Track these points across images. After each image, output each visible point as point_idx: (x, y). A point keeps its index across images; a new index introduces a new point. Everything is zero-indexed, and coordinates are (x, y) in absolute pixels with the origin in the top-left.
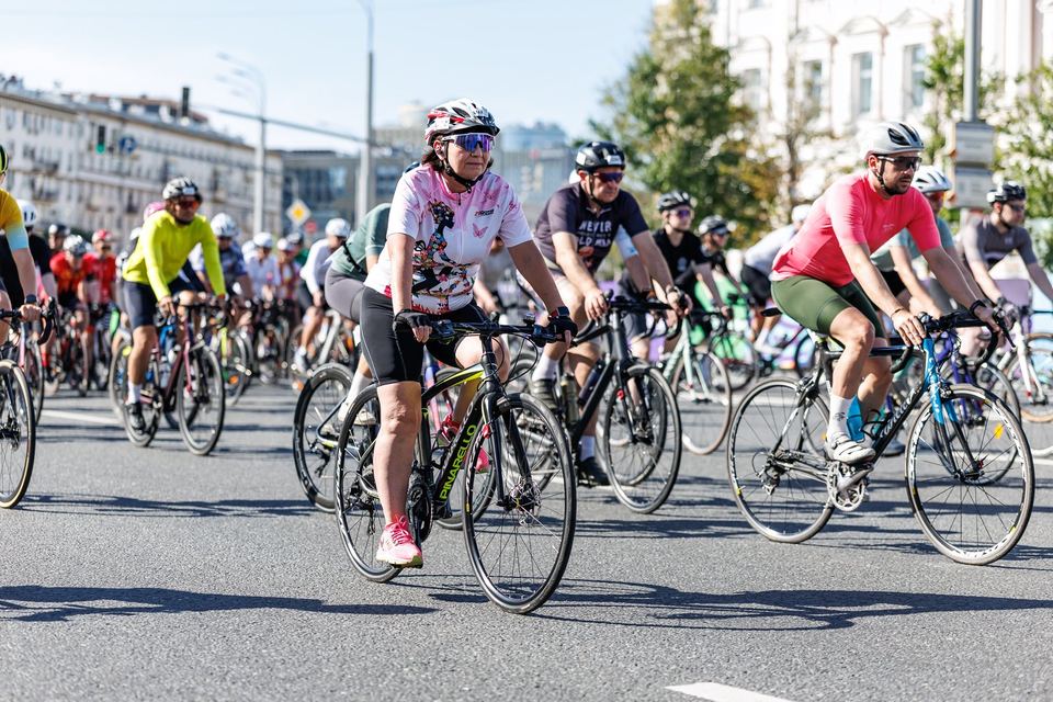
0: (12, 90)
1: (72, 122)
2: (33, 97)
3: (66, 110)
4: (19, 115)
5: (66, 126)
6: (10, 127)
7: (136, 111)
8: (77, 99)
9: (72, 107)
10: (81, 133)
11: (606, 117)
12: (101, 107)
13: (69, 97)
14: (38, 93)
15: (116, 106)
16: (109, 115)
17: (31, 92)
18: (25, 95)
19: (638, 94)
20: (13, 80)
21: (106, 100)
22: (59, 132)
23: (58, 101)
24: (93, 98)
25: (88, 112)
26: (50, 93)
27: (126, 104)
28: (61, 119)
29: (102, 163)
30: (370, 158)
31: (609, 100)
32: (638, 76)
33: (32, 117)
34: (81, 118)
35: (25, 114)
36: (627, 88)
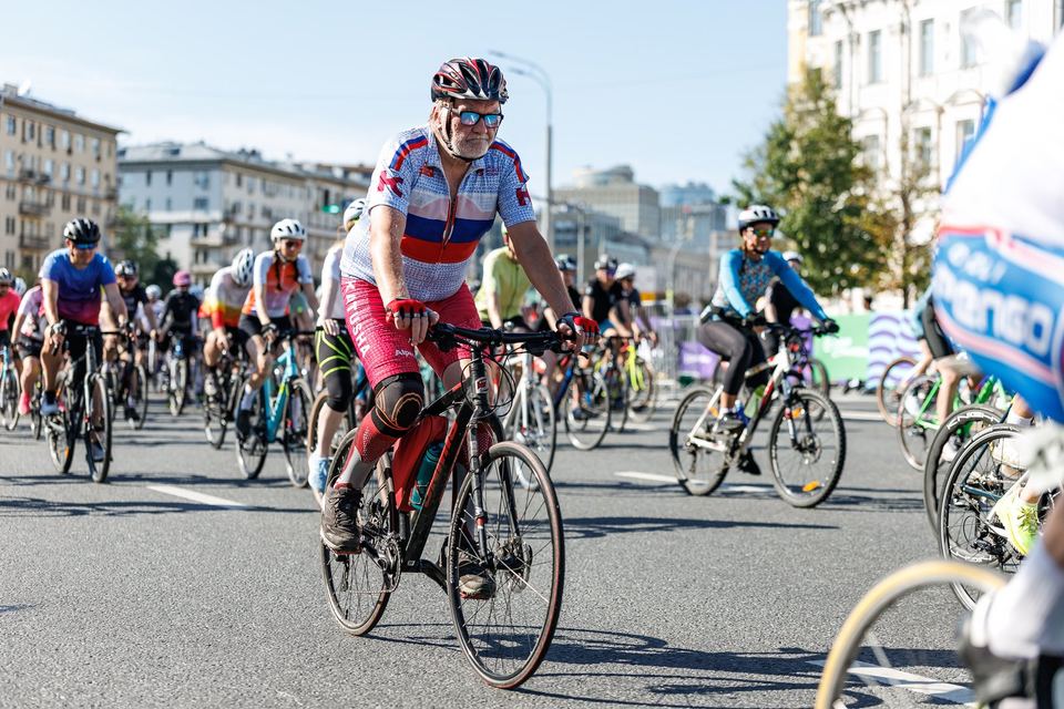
0: (253, 161)
1: (303, 187)
2: (270, 167)
3: (297, 177)
4: (258, 182)
5: (297, 190)
6: (251, 191)
7: (355, 177)
8: (307, 168)
9: (301, 174)
10: (309, 196)
11: (747, 177)
12: (326, 174)
13: (299, 166)
14: (274, 164)
15: (338, 173)
16: (333, 181)
17: (267, 163)
18: (262, 165)
19: (774, 157)
20: (254, 153)
21: (329, 168)
22: (291, 195)
23: (290, 169)
24: (320, 167)
25: (315, 178)
26: (284, 163)
27: (347, 171)
28: (292, 185)
29: (327, 220)
30: (550, 214)
31: (750, 163)
32: (775, 142)
33: (268, 183)
34: (309, 183)
35: (264, 181)
36: (765, 152)
